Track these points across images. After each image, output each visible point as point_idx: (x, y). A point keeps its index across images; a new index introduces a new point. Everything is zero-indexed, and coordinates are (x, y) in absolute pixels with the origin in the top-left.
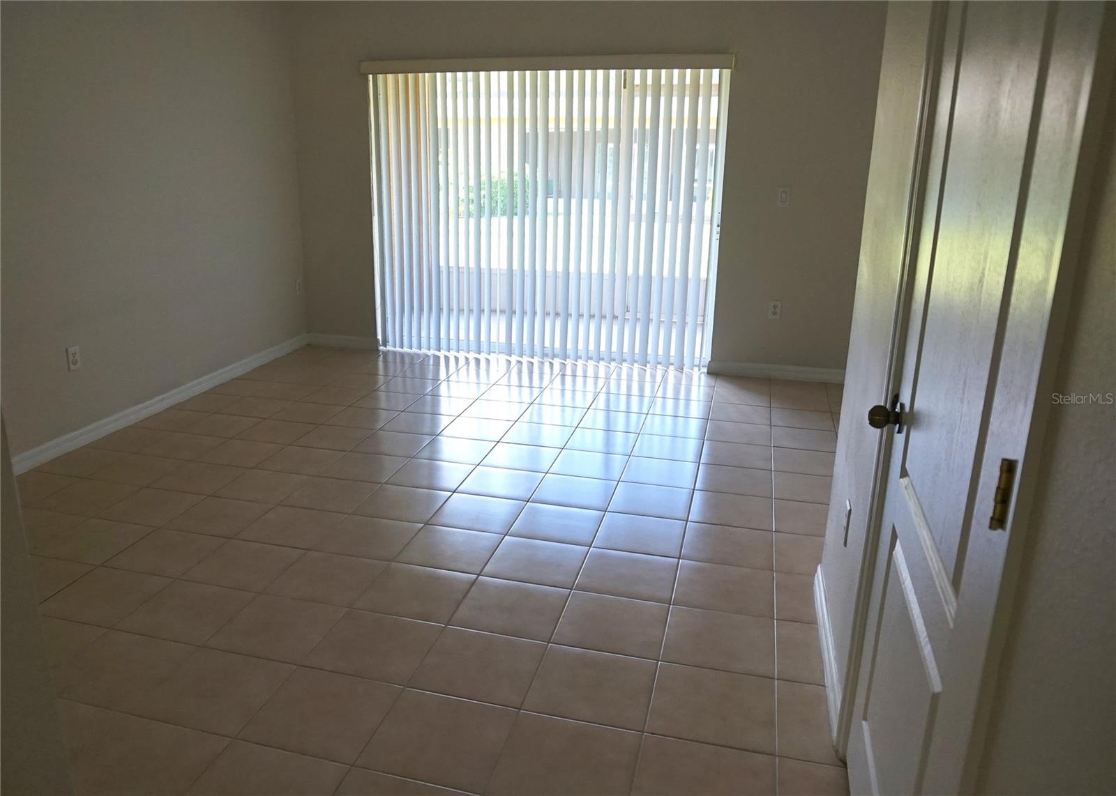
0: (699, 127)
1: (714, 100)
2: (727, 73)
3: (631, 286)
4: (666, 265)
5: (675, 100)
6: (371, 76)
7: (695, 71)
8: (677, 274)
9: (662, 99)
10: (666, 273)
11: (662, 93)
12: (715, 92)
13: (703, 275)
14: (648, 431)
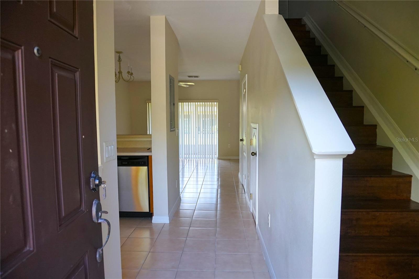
0: (213, 114)
1: (215, 107)
2: (217, 103)
3: (202, 147)
4: (208, 142)
5: (208, 107)
6: (148, 103)
7: (212, 103)
8: (211, 144)
9: (206, 107)
10: (208, 144)
11: (206, 106)
12: (215, 106)
13: (216, 144)
14: (207, 174)
